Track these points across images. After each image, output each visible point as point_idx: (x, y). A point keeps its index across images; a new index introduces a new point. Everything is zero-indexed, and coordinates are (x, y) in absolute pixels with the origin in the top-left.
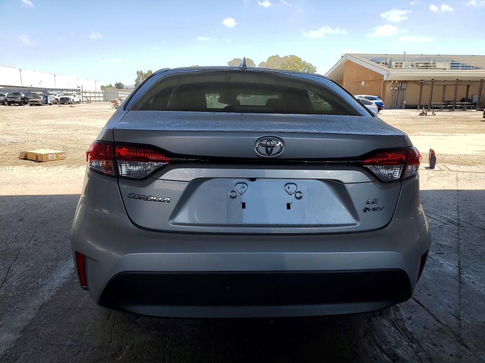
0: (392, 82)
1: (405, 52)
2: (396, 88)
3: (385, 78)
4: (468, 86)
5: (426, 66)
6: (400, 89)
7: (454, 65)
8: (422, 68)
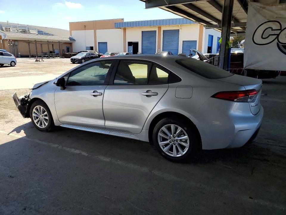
0: (8, 40)
1: (8, 21)
2: (12, 45)
3: (3, 38)
4: (53, 45)
5: (24, 32)
6: (14, 45)
7: (40, 32)
8: (22, 32)
